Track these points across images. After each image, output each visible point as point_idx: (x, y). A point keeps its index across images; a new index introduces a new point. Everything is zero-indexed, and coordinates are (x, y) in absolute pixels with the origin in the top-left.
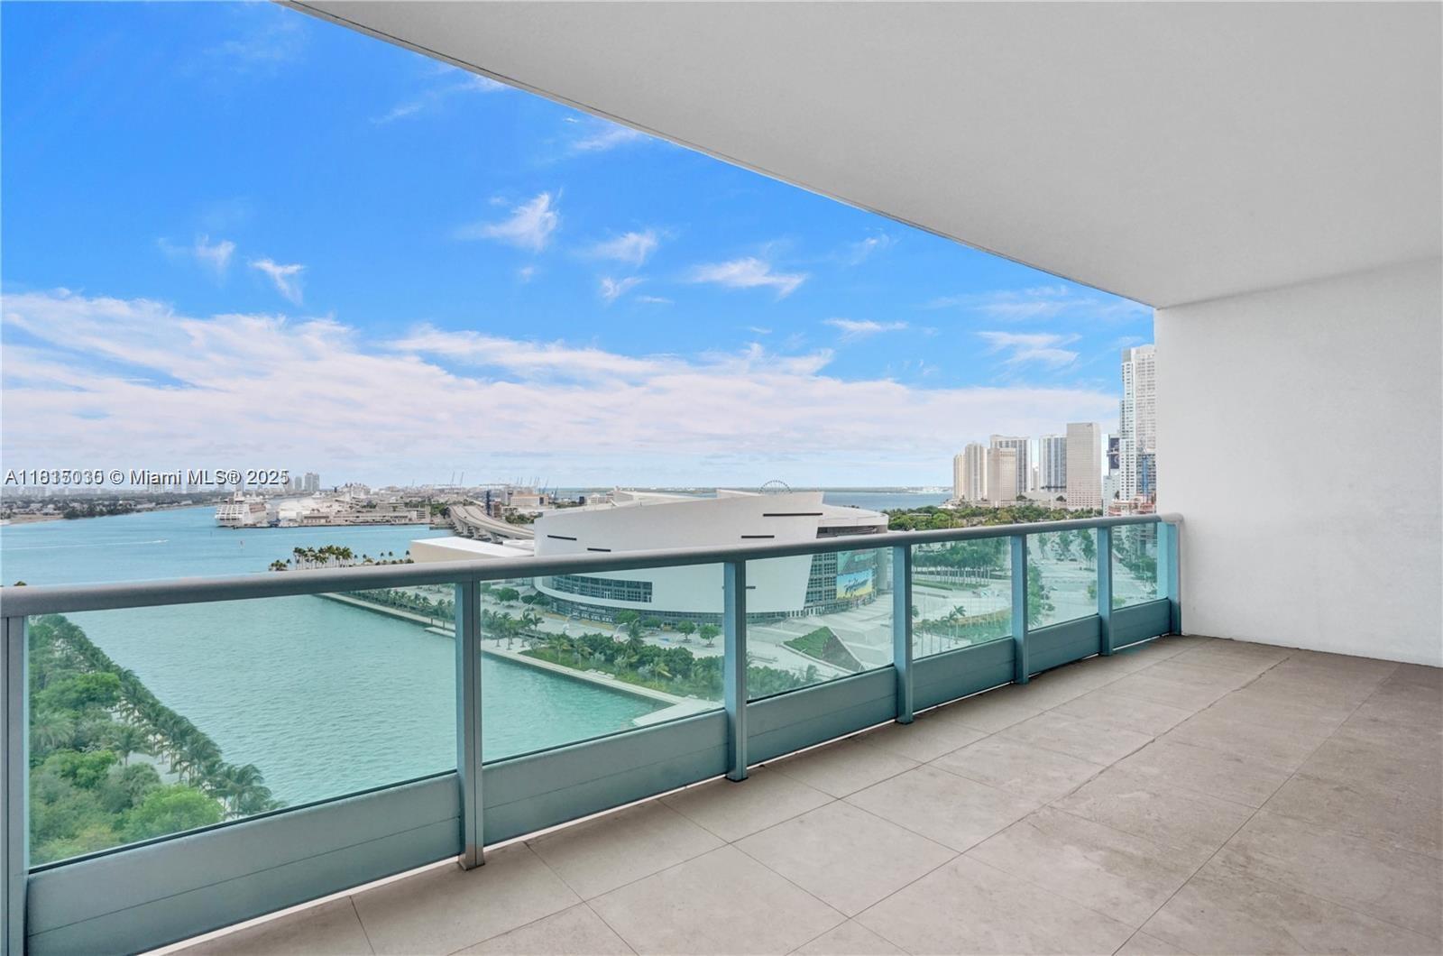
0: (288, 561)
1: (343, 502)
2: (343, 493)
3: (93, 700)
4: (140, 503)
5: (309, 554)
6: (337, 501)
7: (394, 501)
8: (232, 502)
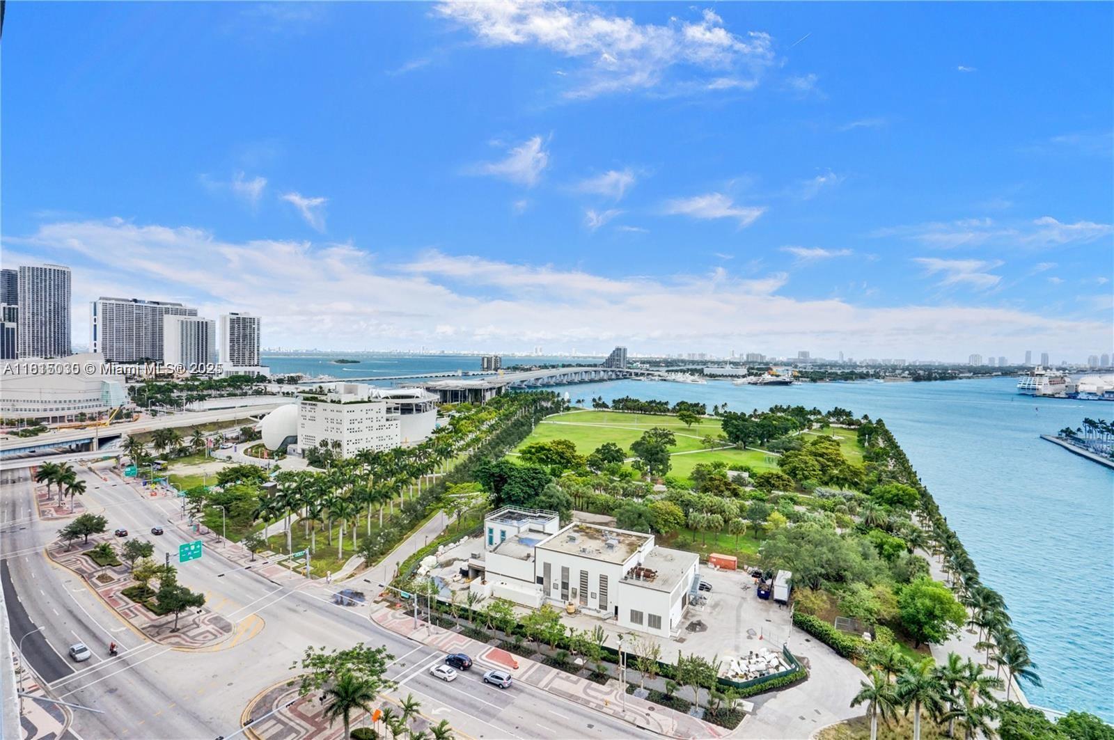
3: (901, 503)
4: (962, 373)
8: (1033, 375)
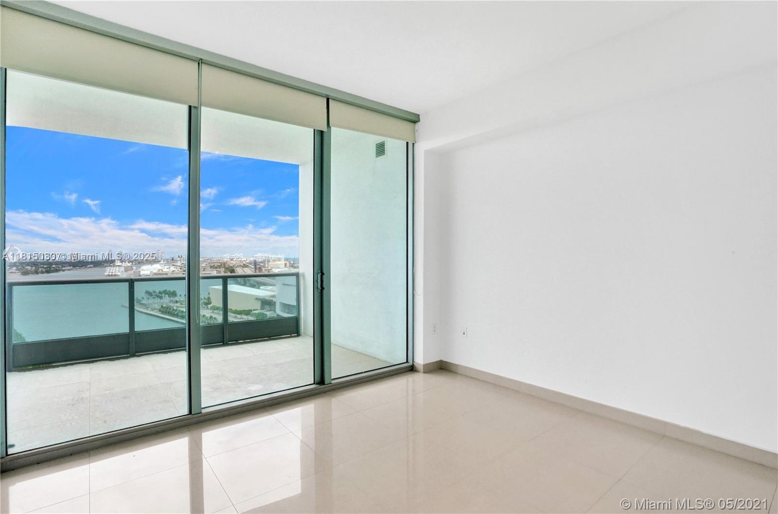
0: (143, 298)
1: (177, 266)
2: (177, 261)
4: (64, 267)
5: (153, 294)
6: (173, 265)
7: (205, 265)
8: (114, 266)
